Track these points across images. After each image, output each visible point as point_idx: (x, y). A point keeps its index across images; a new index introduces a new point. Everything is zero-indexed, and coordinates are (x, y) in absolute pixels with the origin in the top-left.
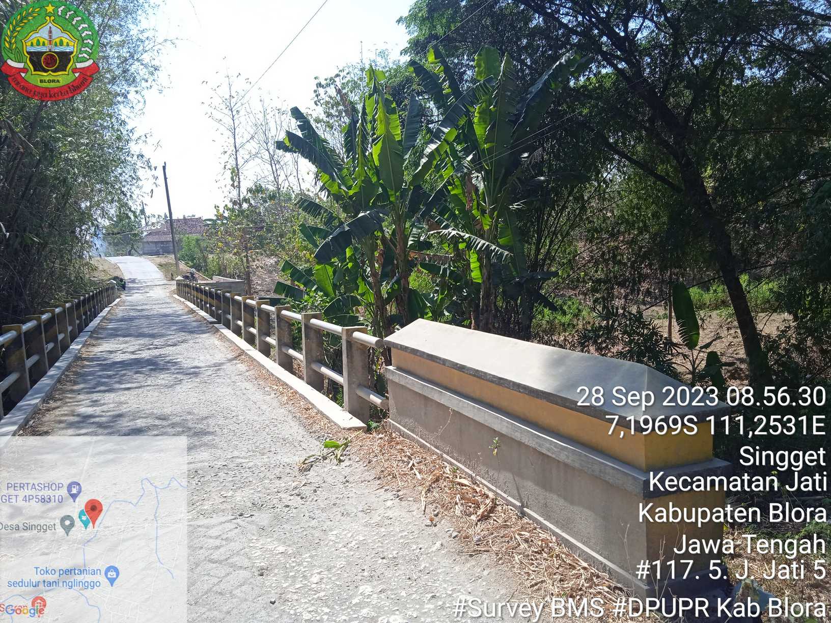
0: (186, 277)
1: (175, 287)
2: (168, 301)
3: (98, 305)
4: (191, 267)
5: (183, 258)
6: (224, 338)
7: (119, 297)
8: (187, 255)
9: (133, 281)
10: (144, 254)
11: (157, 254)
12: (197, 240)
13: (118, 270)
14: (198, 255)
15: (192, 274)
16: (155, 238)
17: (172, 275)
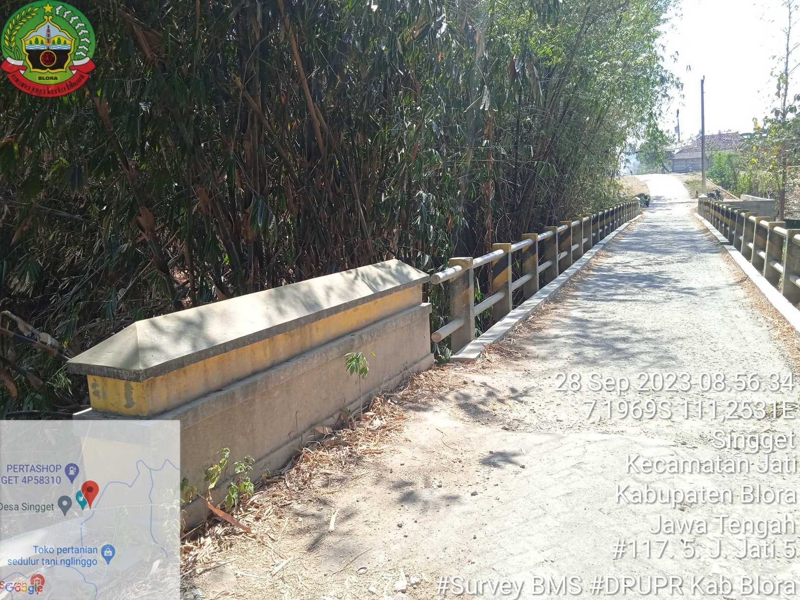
0: (711, 195)
1: (696, 205)
2: (688, 218)
3: (616, 220)
4: (718, 185)
5: (711, 176)
6: (730, 260)
7: (641, 213)
8: (716, 172)
9: (658, 198)
10: (673, 171)
11: (686, 171)
12: (730, 156)
13: (645, 187)
14: (729, 172)
15: (718, 192)
16: (686, 156)
17: (697, 193)
